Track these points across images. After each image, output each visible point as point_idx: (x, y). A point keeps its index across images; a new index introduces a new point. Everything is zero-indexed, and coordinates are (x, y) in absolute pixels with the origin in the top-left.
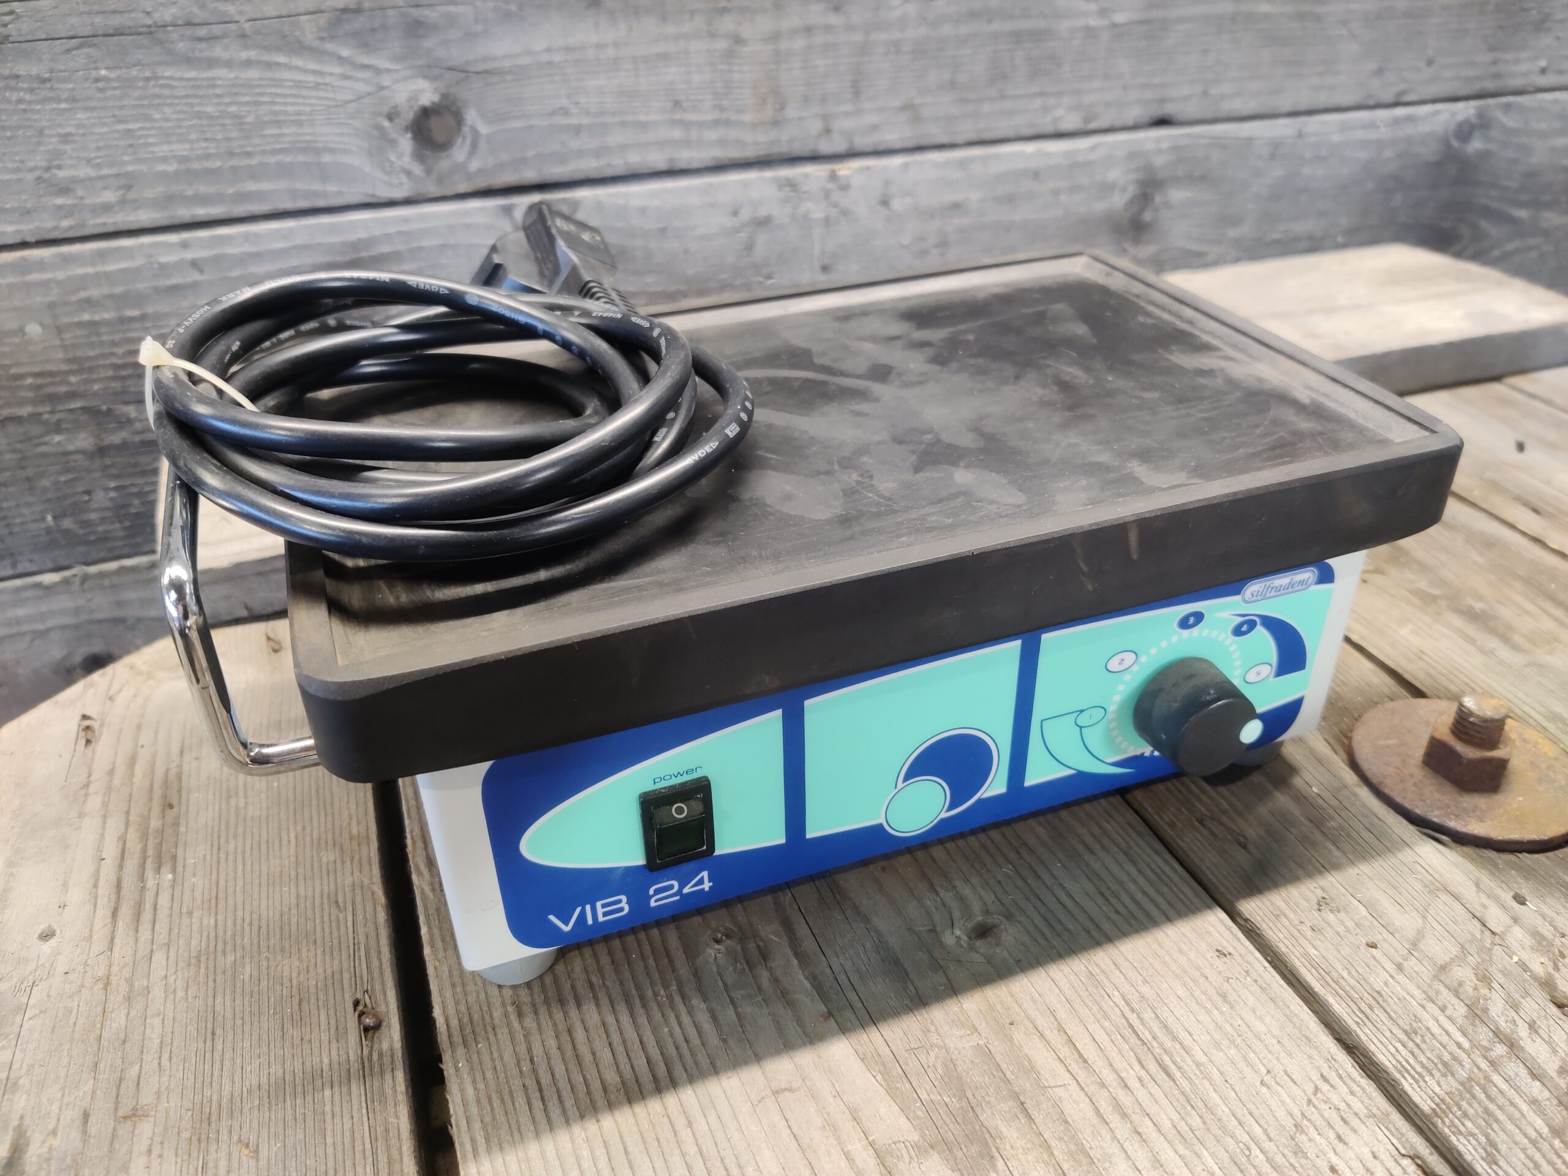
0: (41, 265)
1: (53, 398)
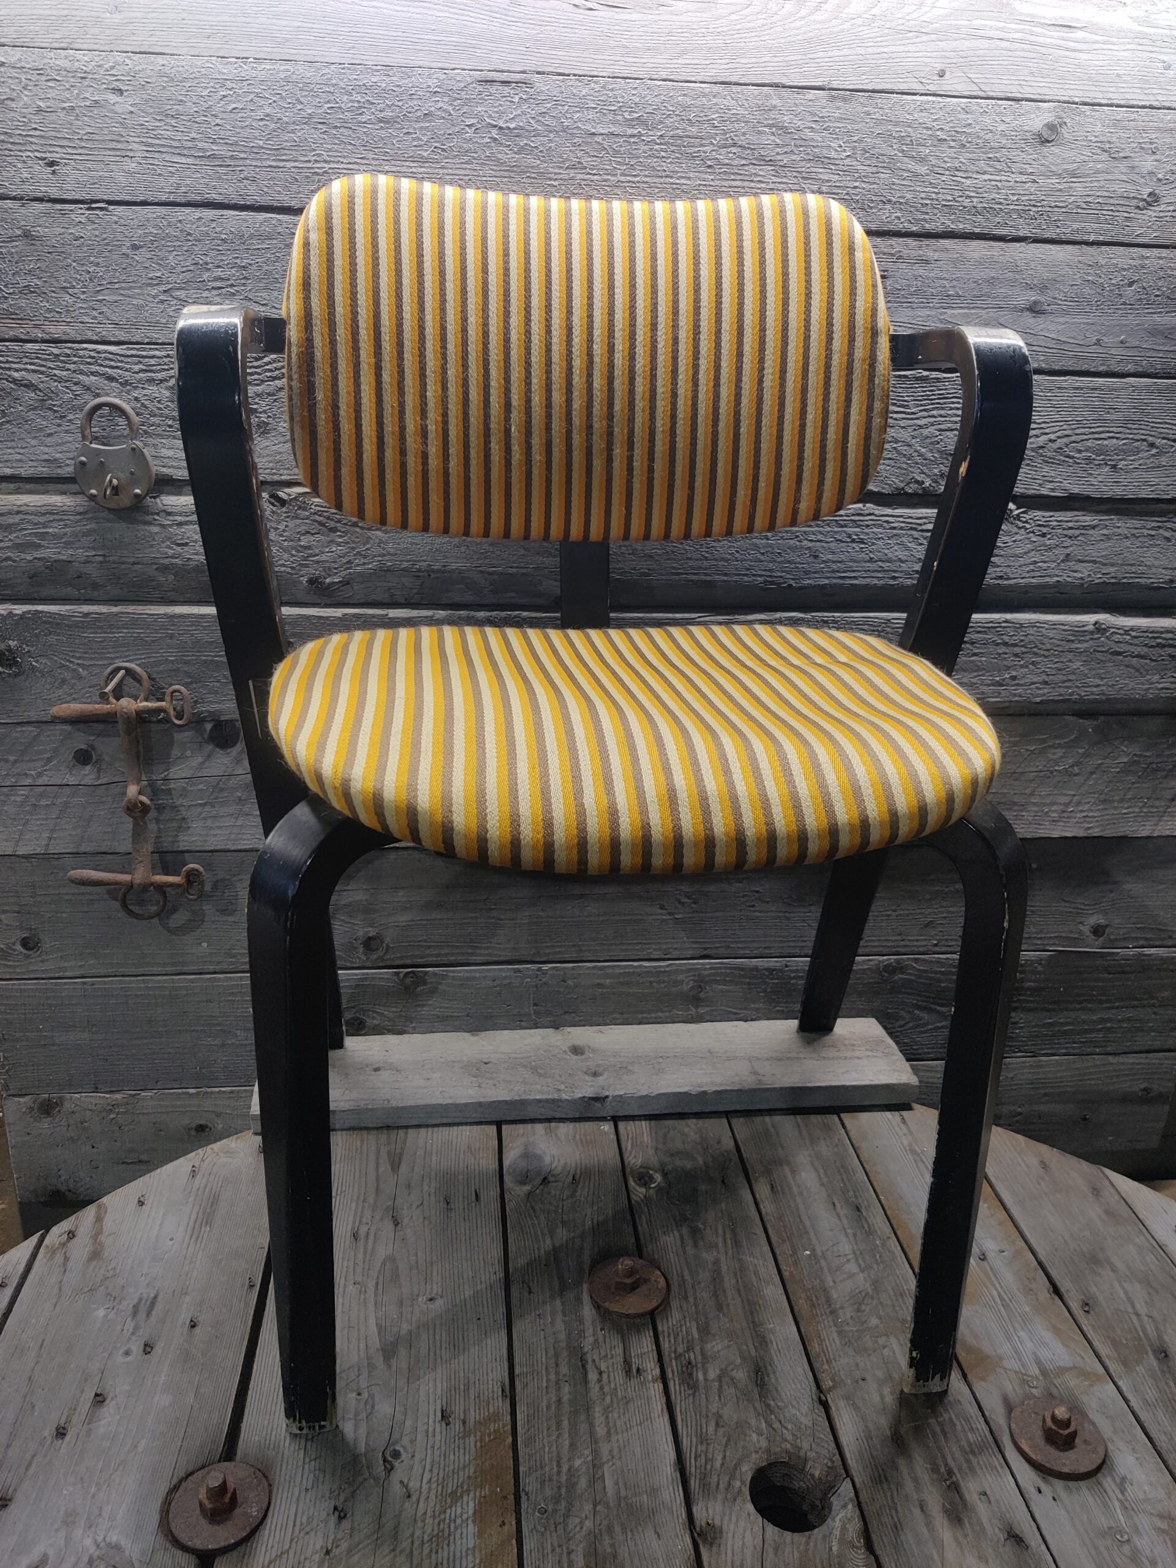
1: (210, 1025)
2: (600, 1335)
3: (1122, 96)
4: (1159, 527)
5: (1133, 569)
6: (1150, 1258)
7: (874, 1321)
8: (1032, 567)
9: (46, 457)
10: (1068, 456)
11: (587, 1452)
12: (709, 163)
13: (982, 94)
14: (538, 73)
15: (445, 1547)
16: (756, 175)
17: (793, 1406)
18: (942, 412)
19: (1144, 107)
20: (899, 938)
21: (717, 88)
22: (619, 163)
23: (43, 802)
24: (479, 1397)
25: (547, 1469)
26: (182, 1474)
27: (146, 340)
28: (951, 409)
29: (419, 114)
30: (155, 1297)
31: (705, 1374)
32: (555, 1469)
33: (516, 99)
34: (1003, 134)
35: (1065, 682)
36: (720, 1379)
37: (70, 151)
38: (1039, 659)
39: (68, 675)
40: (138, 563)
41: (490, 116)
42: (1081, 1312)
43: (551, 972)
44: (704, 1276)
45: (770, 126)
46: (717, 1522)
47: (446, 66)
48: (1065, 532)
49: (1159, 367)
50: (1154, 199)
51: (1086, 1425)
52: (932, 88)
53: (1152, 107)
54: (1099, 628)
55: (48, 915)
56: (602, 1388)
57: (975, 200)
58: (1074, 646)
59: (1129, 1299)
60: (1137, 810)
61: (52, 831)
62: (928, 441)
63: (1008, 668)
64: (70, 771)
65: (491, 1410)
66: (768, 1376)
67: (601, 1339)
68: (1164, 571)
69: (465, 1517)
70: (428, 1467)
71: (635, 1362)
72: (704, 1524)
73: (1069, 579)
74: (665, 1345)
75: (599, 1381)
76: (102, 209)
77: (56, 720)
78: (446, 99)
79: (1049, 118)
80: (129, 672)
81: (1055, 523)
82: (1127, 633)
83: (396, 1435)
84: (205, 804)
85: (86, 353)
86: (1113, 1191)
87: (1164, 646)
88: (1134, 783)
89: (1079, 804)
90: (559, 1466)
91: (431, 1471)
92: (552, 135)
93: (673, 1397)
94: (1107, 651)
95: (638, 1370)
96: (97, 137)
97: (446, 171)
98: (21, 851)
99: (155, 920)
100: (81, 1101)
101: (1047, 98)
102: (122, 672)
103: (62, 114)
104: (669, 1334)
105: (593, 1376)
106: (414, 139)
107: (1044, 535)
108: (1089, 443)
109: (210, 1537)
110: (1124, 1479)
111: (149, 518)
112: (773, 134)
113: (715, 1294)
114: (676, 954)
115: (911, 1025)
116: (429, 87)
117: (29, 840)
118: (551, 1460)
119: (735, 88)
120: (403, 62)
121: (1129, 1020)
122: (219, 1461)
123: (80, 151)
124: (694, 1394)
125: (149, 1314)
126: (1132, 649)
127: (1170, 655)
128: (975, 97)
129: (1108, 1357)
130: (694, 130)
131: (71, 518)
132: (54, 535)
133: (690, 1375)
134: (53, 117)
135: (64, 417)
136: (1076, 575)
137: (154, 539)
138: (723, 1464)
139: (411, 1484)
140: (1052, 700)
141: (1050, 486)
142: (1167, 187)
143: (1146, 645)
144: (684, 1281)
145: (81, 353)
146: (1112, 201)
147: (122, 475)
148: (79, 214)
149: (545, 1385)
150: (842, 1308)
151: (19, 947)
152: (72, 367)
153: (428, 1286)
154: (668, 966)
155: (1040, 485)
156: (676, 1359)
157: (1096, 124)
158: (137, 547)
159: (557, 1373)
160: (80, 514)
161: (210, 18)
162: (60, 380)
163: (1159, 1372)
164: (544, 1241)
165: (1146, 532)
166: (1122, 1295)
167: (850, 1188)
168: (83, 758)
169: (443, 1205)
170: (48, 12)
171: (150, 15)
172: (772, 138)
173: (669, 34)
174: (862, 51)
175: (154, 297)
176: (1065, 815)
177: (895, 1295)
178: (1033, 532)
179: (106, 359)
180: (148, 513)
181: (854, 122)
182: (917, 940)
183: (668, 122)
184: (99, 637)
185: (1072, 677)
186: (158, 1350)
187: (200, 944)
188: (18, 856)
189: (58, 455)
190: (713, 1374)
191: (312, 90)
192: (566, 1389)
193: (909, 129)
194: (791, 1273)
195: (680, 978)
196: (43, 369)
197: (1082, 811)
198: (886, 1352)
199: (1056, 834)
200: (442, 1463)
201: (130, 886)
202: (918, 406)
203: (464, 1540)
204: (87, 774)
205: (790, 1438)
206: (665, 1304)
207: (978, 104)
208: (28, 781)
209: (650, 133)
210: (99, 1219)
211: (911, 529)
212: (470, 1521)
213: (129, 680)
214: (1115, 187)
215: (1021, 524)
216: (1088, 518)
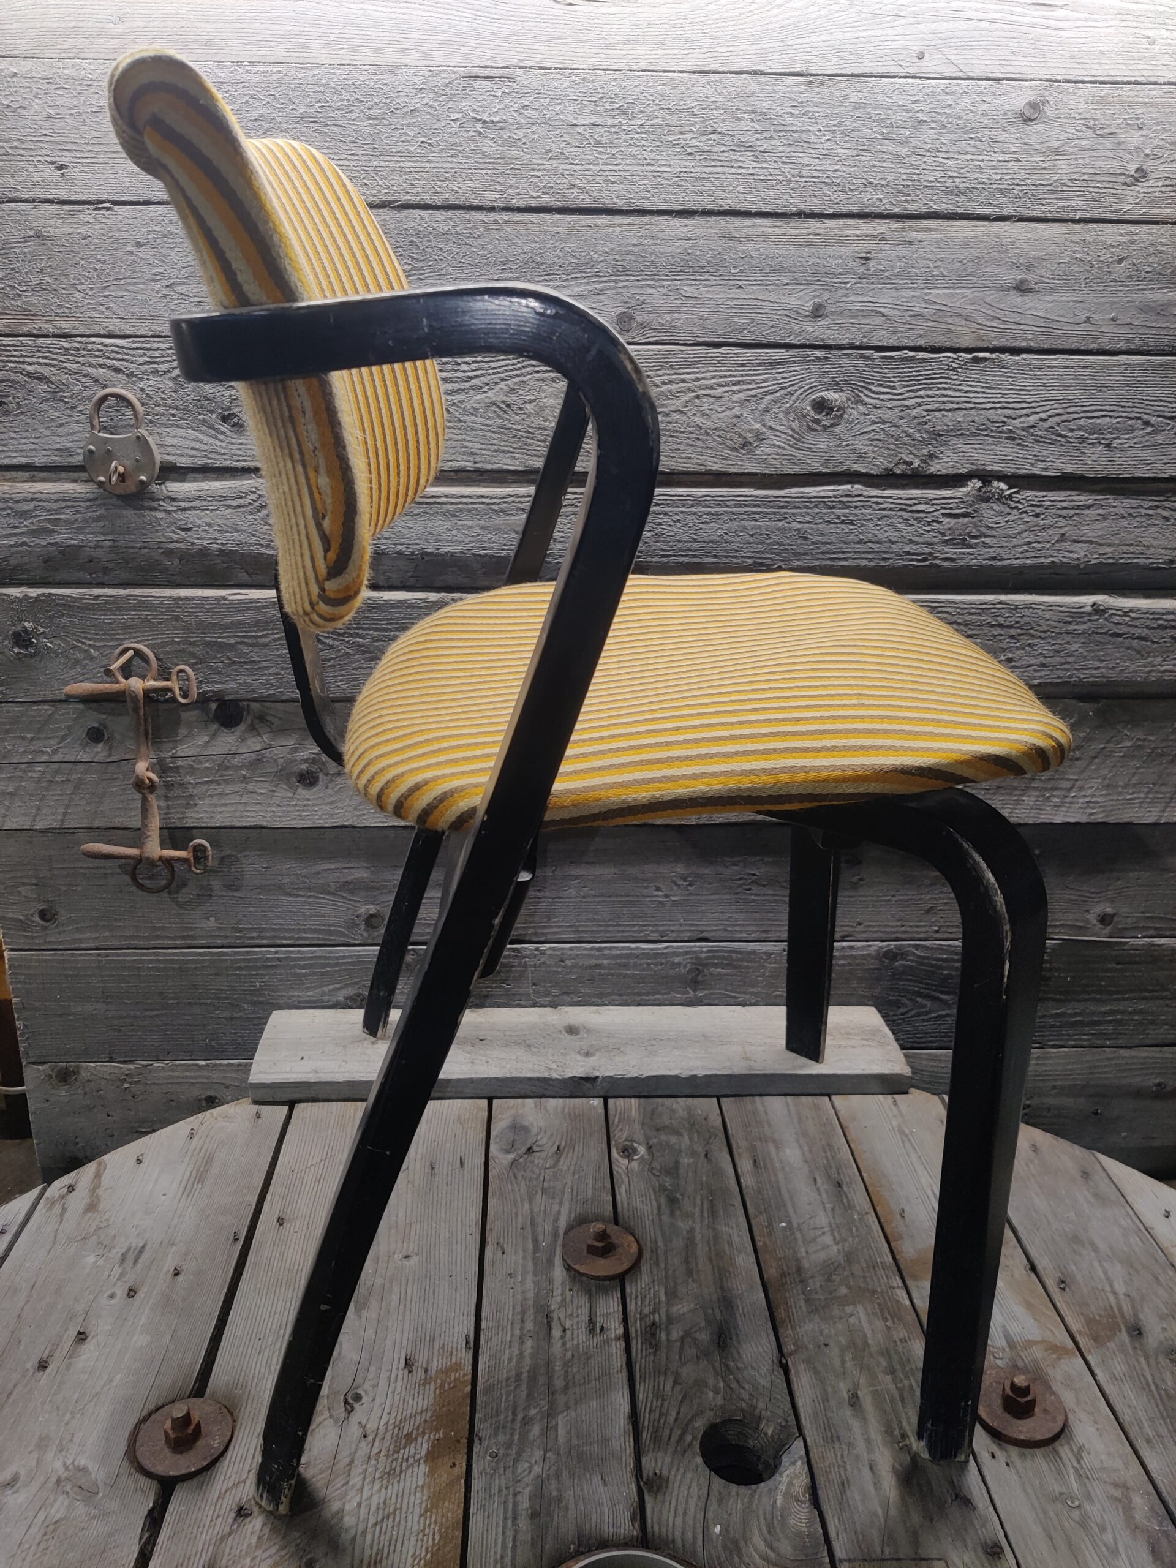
0: (226, 954)
1: (219, 998)
2: (568, 1294)
3: (1106, 73)
4: (1157, 507)
5: (1131, 549)
6: (1134, 1240)
7: (844, 1290)
8: (1025, 548)
9: (58, 446)
10: (1060, 435)
11: (543, 1403)
12: (689, 150)
13: (962, 75)
14: (521, 67)
15: (395, 1484)
16: (737, 161)
17: (753, 1368)
18: (930, 393)
19: (1129, 83)
20: (899, 923)
21: (696, 77)
22: (601, 153)
23: (59, 779)
24: (443, 1348)
25: (502, 1417)
26: (153, 1407)
27: (151, 334)
28: (939, 389)
29: (405, 110)
30: (144, 1247)
31: (668, 1335)
32: (510, 1417)
33: (499, 93)
34: (985, 114)
35: (1062, 664)
36: (682, 1339)
37: (78, 155)
38: (1036, 641)
39: (79, 655)
40: (145, 548)
41: (474, 111)
42: (1057, 1290)
43: (548, 952)
44: (678, 1243)
45: (749, 113)
46: (665, 1473)
47: (432, 63)
48: (1059, 512)
49: (1152, 344)
50: (1142, 174)
51: (1048, 1396)
52: (911, 71)
53: (1137, 83)
54: (1097, 610)
55: (64, 888)
56: (564, 1344)
57: (958, 180)
58: (1071, 627)
59: (1108, 1278)
60: (1142, 795)
61: (67, 807)
62: (916, 421)
63: (1004, 650)
64: (84, 748)
65: (454, 1361)
66: (731, 1338)
67: (568, 1299)
68: (1163, 551)
69: (417, 1457)
70: (387, 1411)
71: (600, 1321)
72: (651, 1474)
73: (1064, 560)
74: (631, 1307)
75: (563, 1337)
76: (108, 209)
77: (69, 699)
78: (431, 95)
79: (1032, 96)
80: (138, 653)
81: (1048, 503)
82: (1126, 614)
83: (359, 1380)
84: (211, 782)
85: (94, 346)
86: (1103, 1174)
87: (1166, 628)
88: (1138, 768)
89: (1081, 789)
90: (514, 1414)
91: (389, 1414)
92: (534, 127)
93: (634, 1354)
94: (1106, 633)
95: (602, 1329)
96: (102, 141)
97: (432, 165)
98: (39, 826)
99: (165, 894)
100: (94, 1069)
101: (1029, 76)
102: (130, 653)
103: (70, 120)
104: (637, 1297)
105: (556, 1333)
106: (401, 135)
107: (1037, 515)
108: (1081, 422)
109: (170, 1464)
110: (1081, 1448)
111: (155, 504)
112: (752, 120)
113: (687, 1261)
114: (672, 936)
115: (913, 1012)
116: (415, 84)
117: (46, 815)
118: (506, 1409)
119: (713, 77)
120: (390, 61)
121: (1140, 1012)
122: (189, 1397)
123: (87, 155)
124: (655, 1354)
125: (136, 1261)
126: (1132, 630)
127: (1172, 637)
128: (956, 79)
129: (1080, 1333)
130: (674, 119)
131: (82, 504)
132: (67, 522)
133: (653, 1335)
134: (62, 123)
135: (75, 408)
136: (1071, 555)
137: (160, 525)
138: (676, 1420)
139: (368, 1426)
140: (1051, 683)
141: (1042, 465)
142: (1155, 162)
143: (1147, 627)
144: (657, 1248)
145: (90, 346)
146: (1098, 178)
147: (128, 463)
148: (87, 214)
149: (508, 1339)
150: (812, 1277)
151: (37, 919)
152: (81, 360)
153: (405, 1245)
154: (666, 948)
155: (1032, 465)
156: (641, 1319)
157: (1080, 101)
158: (144, 531)
159: (522, 1329)
160: (90, 500)
161: (207, 25)
162: (71, 373)
163: (1130, 1349)
164: (523, 1207)
165: (1143, 511)
166: (1101, 1274)
167: (833, 1164)
168: (96, 735)
169: (428, 1170)
170: (56, 25)
171: (151, 24)
172: (752, 124)
173: (648, 26)
174: (840, 36)
175: (157, 292)
176: (1067, 800)
177: (868, 1267)
178: (1026, 512)
179: (113, 352)
180: (153, 499)
181: (833, 106)
182: (917, 926)
183: (648, 111)
184: (109, 618)
185: (1069, 659)
186: (141, 1294)
187: (208, 919)
188: (36, 830)
189: (69, 445)
190: (676, 1334)
191: (303, 91)
192: (529, 1343)
193: (889, 112)
194: (765, 1243)
195: (677, 960)
196: (54, 362)
197: (1085, 796)
198: (852, 1320)
199: (1058, 820)
200: (401, 1407)
201: (139, 860)
202: (905, 386)
203: (415, 1479)
204: (99, 751)
205: (746, 1397)
206: (635, 1267)
207: (958, 85)
208: (45, 758)
209: (631, 123)
210: (98, 1175)
211: (901, 510)
212: (422, 1461)
213: (137, 661)
214: (1102, 163)
215: (1013, 505)
216: (1082, 498)
